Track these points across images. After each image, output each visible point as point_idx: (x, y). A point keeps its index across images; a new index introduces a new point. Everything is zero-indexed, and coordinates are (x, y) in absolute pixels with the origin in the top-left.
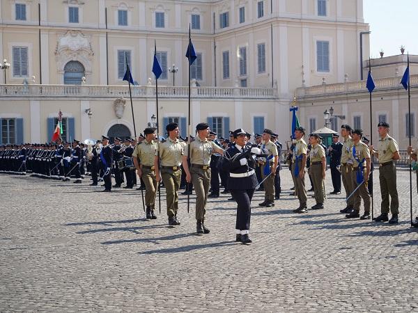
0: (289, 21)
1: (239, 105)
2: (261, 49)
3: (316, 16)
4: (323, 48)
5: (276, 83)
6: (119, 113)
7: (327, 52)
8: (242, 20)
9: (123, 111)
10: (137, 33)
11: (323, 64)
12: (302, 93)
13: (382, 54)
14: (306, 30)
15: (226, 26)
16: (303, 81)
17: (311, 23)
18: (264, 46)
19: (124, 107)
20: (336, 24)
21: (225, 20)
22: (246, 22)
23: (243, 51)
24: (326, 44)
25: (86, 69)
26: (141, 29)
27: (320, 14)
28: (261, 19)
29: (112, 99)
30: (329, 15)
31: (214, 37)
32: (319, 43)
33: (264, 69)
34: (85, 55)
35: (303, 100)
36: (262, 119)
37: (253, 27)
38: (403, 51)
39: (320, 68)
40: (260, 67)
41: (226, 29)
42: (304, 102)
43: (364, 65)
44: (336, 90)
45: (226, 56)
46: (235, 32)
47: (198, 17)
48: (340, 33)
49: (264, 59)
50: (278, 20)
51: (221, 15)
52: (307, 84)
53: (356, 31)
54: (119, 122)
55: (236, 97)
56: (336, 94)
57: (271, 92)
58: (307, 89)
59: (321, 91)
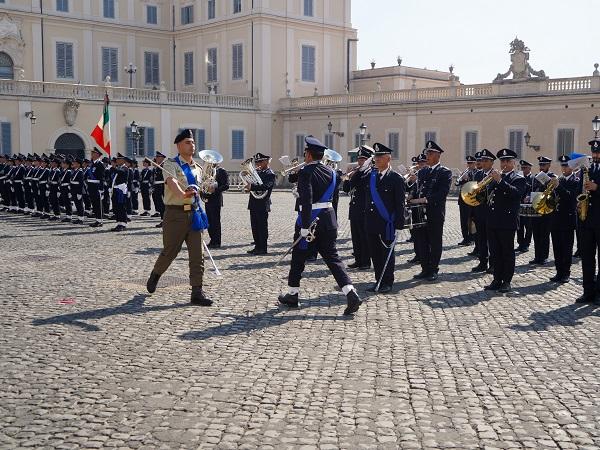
0: (274, 19)
1: (215, 116)
2: (237, 52)
3: (301, 15)
4: (308, 53)
5: (257, 92)
6: (70, 118)
7: (312, 59)
8: (212, 15)
9: (75, 117)
10: (81, 22)
11: (308, 73)
12: (287, 105)
13: (373, 64)
14: (291, 32)
15: (188, 22)
16: (289, 91)
17: (296, 23)
18: (240, 47)
19: (76, 112)
20: (323, 27)
21: (188, 15)
22: (218, 18)
23: (213, 54)
24: (312, 49)
25: (15, 63)
26: (86, 17)
27: (306, 14)
28: (238, 15)
29: (61, 101)
30: (316, 17)
31: (173, 34)
32: (304, 48)
33: (241, 75)
34: (14, 45)
35: (288, 113)
36: (241, 133)
37: (227, 23)
38: (400, 61)
39: (305, 77)
40: (235, 73)
41: (188, 26)
42: (290, 115)
43: (351, 77)
44: (333, 102)
45: (189, 58)
46: (201, 29)
47: (155, 9)
48: (327, 38)
49: (241, 63)
50: (261, 17)
51: (182, 9)
52: (292, 95)
53: (344, 38)
54: (70, 130)
55: (212, 105)
56: (333, 107)
57: (251, 102)
58: (292, 100)
59: (312, 103)
